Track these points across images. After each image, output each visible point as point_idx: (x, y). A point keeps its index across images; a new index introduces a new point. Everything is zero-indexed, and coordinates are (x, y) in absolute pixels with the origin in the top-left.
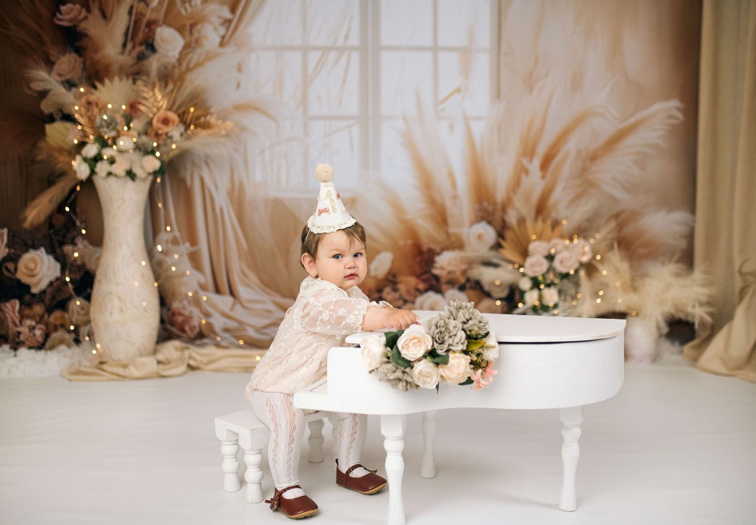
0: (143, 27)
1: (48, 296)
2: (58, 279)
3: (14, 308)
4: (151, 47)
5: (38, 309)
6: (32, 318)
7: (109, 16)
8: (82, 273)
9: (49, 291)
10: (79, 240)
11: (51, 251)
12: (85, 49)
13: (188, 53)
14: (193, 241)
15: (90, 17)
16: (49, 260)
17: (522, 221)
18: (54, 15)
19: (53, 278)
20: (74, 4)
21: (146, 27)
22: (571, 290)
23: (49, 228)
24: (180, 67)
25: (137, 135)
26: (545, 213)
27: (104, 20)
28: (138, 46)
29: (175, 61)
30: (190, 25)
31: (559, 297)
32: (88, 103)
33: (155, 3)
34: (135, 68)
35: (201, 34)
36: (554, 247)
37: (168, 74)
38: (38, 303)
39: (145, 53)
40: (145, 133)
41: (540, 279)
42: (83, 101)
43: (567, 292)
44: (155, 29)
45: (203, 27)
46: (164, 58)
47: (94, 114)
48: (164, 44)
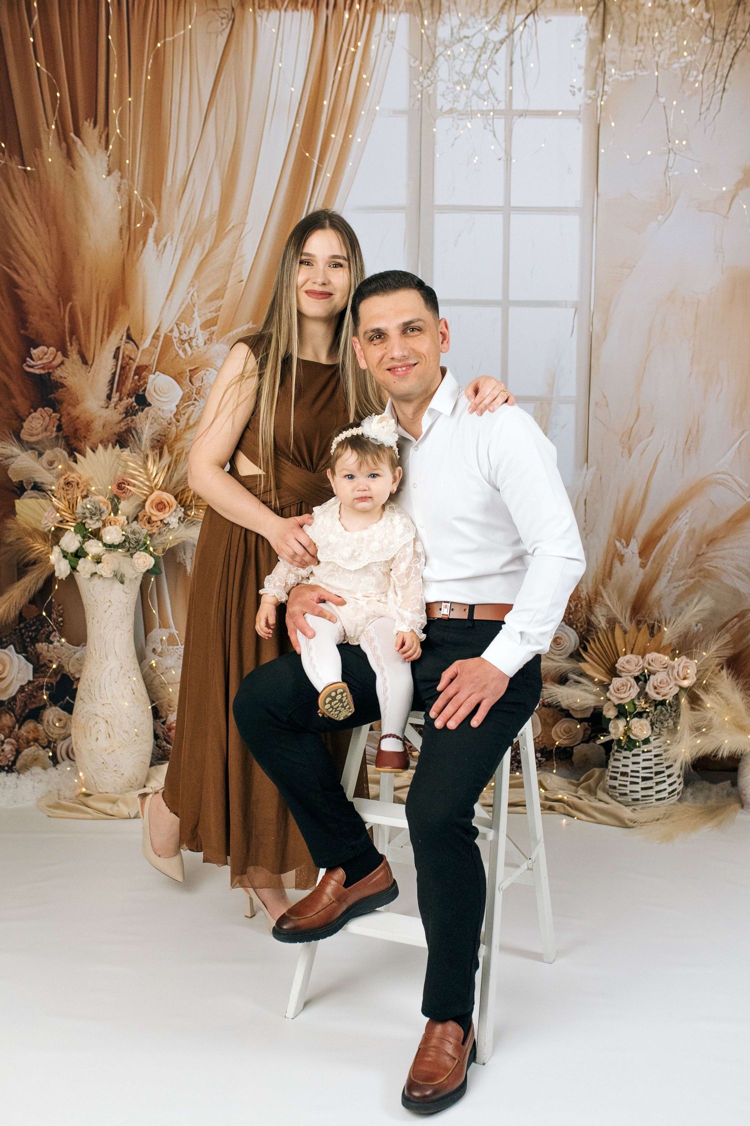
0: (133, 373)
1: (19, 703)
2: (29, 682)
4: (142, 402)
5: (7, 720)
7: (90, 363)
8: (59, 677)
9: (19, 697)
10: (55, 636)
11: (22, 649)
12: (61, 402)
13: (189, 406)
15: (67, 362)
16: (19, 659)
17: (612, 622)
18: (25, 361)
19: (24, 683)
20: (48, 346)
21: (135, 375)
22: (668, 720)
23: (20, 622)
24: (178, 424)
25: (126, 522)
26: (644, 612)
27: (84, 366)
28: (125, 398)
29: (172, 415)
30: (190, 371)
31: (652, 729)
32: (68, 484)
33: (146, 344)
34: (122, 424)
35: (205, 382)
36: (649, 664)
37: (163, 434)
38: (7, 712)
39: (135, 407)
40: (136, 518)
41: (627, 707)
42: (62, 481)
43: (662, 723)
44: (148, 376)
45: (208, 373)
46: (160, 413)
47: (75, 496)
48: (158, 395)
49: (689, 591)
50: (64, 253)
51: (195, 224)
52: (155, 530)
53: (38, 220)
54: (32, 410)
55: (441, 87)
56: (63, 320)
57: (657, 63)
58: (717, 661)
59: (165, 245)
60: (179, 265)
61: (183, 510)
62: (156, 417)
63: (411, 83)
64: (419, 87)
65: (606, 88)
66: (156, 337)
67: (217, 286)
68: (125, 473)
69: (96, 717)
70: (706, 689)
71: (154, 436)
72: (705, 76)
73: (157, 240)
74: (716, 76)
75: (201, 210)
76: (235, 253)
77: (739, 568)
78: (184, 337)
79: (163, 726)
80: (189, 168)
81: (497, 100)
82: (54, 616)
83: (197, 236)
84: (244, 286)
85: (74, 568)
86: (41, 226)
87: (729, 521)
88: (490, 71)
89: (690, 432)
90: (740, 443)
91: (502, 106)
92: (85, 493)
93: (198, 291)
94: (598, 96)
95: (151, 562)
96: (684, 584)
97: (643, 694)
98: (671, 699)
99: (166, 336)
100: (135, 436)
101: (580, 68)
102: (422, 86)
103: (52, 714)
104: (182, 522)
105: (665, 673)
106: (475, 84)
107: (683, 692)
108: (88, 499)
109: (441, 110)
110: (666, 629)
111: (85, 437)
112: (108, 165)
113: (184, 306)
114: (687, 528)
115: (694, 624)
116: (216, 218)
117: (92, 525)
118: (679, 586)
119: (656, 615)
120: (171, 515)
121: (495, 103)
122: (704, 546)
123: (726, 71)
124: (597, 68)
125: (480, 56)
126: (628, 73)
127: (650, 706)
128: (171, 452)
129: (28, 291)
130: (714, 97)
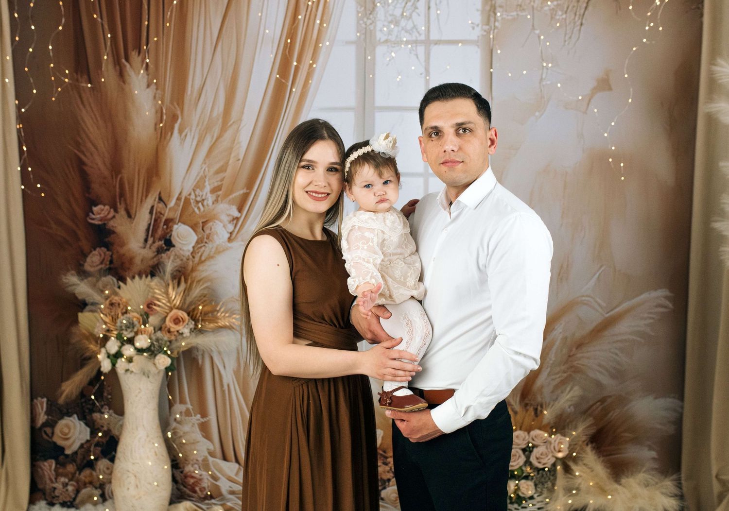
0: (162, 224)
1: (79, 456)
2: (88, 441)
3: (50, 466)
4: (169, 244)
5: (71, 468)
6: (65, 476)
7: (133, 216)
8: (107, 438)
9: (80, 452)
10: (106, 408)
11: (83, 417)
12: (112, 244)
13: (201, 247)
14: (204, 413)
15: (117, 216)
16: (80, 424)
18: (88, 215)
19: (83, 441)
20: (104, 205)
21: (164, 225)
22: (546, 482)
23: (81, 398)
24: (194, 260)
25: (153, 331)
26: (530, 397)
27: (129, 219)
28: (157, 241)
29: (189, 254)
30: (203, 223)
31: (536, 489)
32: (112, 304)
33: (172, 204)
34: (155, 259)
35: (212, 230)
36: (533, 440)
37: (183, 266)
38: (71, 463)
39: (164, 247)
40: (160, 329)
41: (516, 473)
42: (108, 302)
43: (543, 484)
44: (173, 227)
45: (215, 224)
46: (181, 252)
47: (117, 314)
48: (180, 239)
49: (563, 383)
50: (116, 141)
51: (207, 119)
52: (173, 338)
53: (99, 119)
54: (92, 249)
55: (379, 25)
56: (115, 187)
57: (533, 7)
58: (584, 438)
59: (186, 135)
60: (196, 148)
61: (193, 323)
62: (177, 254)
63: (358, 22)
64: (364, 26)
65: (497, 24)
66: (179, 199)
67: (221, 163)
68: (153, 297)
69: (128, 473)
70: (575, 460)
71: (177, 268)
72: (568, 15)
73: (180, 132)
74: (575, 14)
75: (211, 112)
76: (234, 141)
77: (600, 365)
78: (199, 199)
79: (181, 474)
80: (203, 82)
81: (418, 32)
82: (105, 394)
83: (208, 129)
84: (240, 164)
85: (114, 365)
86: (101, 123)
87: (593, 331)
88: (414, 15)
89: (562, 267)
90: (600, 274)
91: (423, 38)
92: (124, 311)
93: (208, 167)
94: (491, 30)
95: (168, 361)
96: (559, 377)
97: (528, 462)
98: (549, 466)
99: (186, 198)
100: (161, 270)
101: (478, 10)
102: (366, 24)
103: (103, 464)
104: (193, 332)
105: (545, 447)
106: (403, 23)
107: (559, 462)
108: (125, 315)
109: (379, 40)
110: (545, 412)
111: (129, 269)
112: (148, 81)
113: (198, 178)
114: (561, 336)
115: (567, 407)
116: (222, 116)
117: (127, 335)
118: (556, 379)
119: (539, 399)
120: (185, 326)
121: (418, 35)
122: (574, 349)
123: (582, 11)
124: (490, 10)
125: (406, 3)
126: (512, 14)
127: (534, 471)
128: (186, 282)
129: (92, 167)
130: (575, 29)
